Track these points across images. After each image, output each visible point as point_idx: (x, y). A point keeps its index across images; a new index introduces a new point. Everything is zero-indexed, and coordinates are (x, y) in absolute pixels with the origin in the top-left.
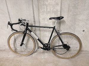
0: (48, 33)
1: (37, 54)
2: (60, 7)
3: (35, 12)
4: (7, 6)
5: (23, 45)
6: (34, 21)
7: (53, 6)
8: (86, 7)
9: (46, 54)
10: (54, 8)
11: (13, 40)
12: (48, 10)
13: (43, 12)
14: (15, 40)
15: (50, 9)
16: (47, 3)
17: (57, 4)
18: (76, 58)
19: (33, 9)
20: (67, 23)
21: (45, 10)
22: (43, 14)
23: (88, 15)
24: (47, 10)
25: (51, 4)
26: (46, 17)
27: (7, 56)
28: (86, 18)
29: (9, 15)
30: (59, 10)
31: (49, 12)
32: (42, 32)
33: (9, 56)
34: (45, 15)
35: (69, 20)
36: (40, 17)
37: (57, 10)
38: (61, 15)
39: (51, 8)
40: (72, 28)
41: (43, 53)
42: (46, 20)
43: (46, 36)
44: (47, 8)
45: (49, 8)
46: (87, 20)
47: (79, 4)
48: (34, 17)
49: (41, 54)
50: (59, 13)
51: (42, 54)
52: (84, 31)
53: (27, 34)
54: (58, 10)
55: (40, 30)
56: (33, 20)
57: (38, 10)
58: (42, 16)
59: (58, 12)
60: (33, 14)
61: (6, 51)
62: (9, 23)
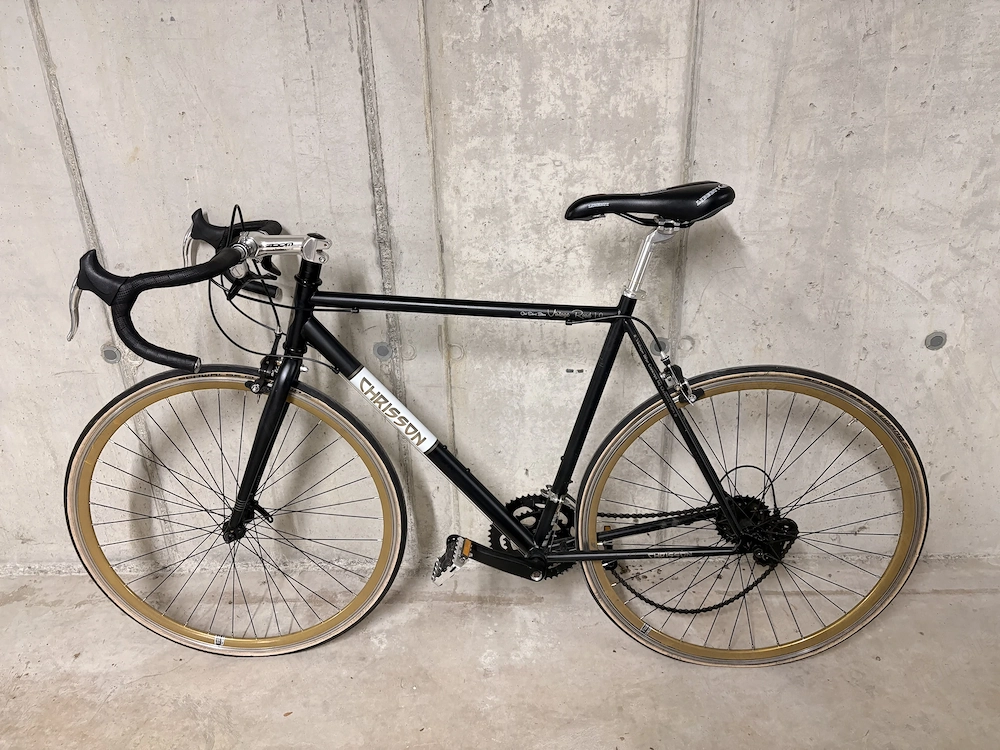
0: (540, 371)
1: (419, 622)
2: (678, 70)
3: (387, 128)
4: (48, 63)
5: (257, 527)
6: (383, 242)
7: (605, 60)
8: (968, 75)
9: (522, 614)
10: (614, 87)
11: (130, 462)
12: (544, 110)
13: (479, 128)
14: (151, 465)
15: (571, 100)
16: (528, 26)
17: (651, 39)
18: (863, 644)
19: (367, 92)
20: (752, 251)
21: (512, 102)
22: (482, 156)
23: (985, 162)
24: (528, 106)
25: (578, 31)
26: (516, 187)
27: (68, 665)
28: (966, 195)
30: (672, 108)
31: (555, 131)
32: (469, 367)
33: (86, 666)
34: (511, 159)
35: (782, 222)
36: (447, 195)
37: (647, 113)
38: (688, 161)
39: (574, 82)
40: (812, 312)
41: (488, 601)
42: (518, 223)
43: (521, 412)
44: (529, 88)
45: (554, 87)
46: (976, 217)
47: (893, 36)
48: (377, 187)
49: (464, 615)
50: (671, 137)
51: (474, 623)
52: (936, 341)
53: (299, 395)
54: (655, 107)
55: (446, 344)
56: (366, 226)
57: (420, 102)
58: (469, 175)
59: (657, 128)
60: (364, 150)
61: (43, 602)
62: (90, 270)
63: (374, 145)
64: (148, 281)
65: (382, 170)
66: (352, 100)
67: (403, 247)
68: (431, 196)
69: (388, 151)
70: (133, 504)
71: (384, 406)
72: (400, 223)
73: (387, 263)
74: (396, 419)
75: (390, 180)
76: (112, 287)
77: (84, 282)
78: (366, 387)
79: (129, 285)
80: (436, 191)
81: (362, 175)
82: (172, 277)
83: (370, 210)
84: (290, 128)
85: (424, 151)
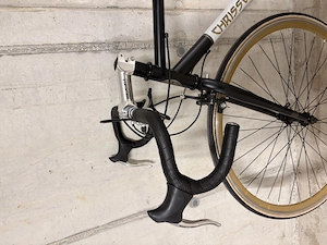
3: (39, 39)
6: (116, 47)
19: (15, 52)
29: (96, 230)
48: (81, 49)
53: (225, 79)
57: (15, 14)
60: (57, 57)
61: (316, 225)
62: (165, 214)
63: (53, 49)
64: (169, 166)
65: (69, 45)
66: (23, 62)
67: (118, 34)
68: (81, 11)
69: (56, 40)
70: (266, 186)
71: (230, 18)
72: (102, 35)
73: (129, 45)
74: (238, 9)
75: (75, 40)
76: (178, 195)
77: (176, 218)
78: (218, 30)
79: (175, 182)
80: (77, 8)
81: (74, 59)
82: (164, 146)
83: (97, 55)
84: (50, 105)
85: (51, 14)
